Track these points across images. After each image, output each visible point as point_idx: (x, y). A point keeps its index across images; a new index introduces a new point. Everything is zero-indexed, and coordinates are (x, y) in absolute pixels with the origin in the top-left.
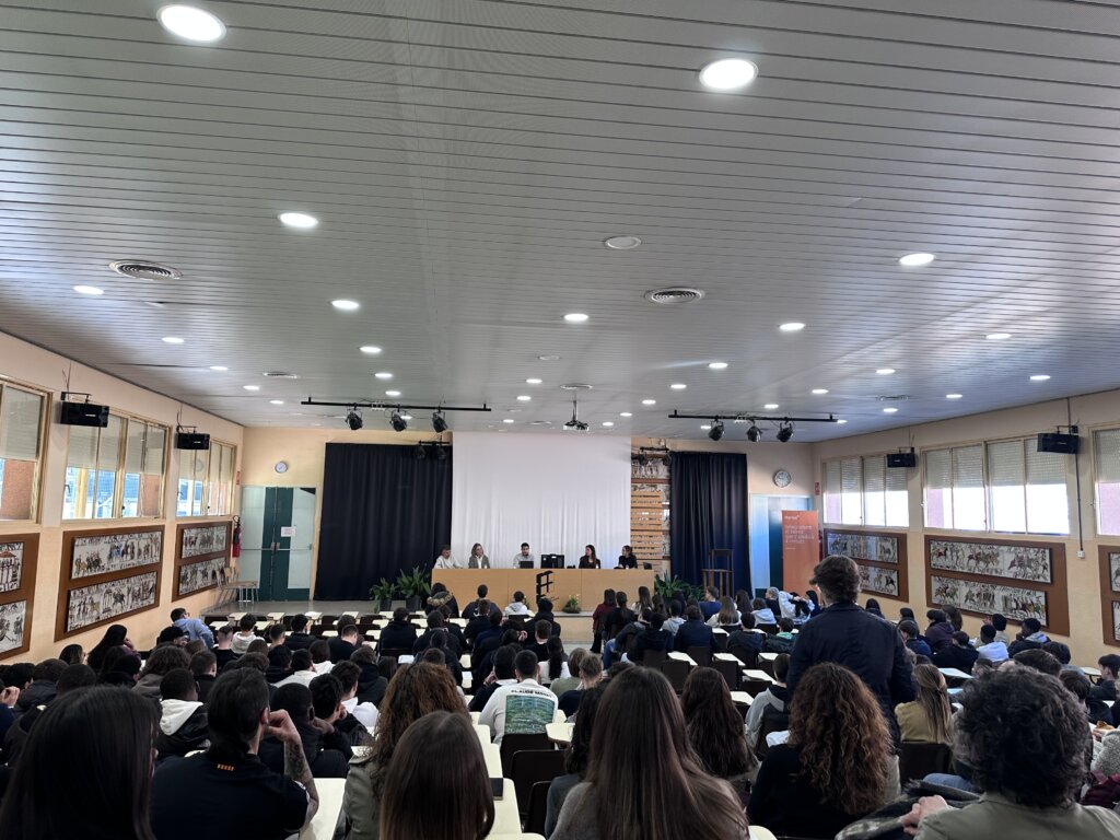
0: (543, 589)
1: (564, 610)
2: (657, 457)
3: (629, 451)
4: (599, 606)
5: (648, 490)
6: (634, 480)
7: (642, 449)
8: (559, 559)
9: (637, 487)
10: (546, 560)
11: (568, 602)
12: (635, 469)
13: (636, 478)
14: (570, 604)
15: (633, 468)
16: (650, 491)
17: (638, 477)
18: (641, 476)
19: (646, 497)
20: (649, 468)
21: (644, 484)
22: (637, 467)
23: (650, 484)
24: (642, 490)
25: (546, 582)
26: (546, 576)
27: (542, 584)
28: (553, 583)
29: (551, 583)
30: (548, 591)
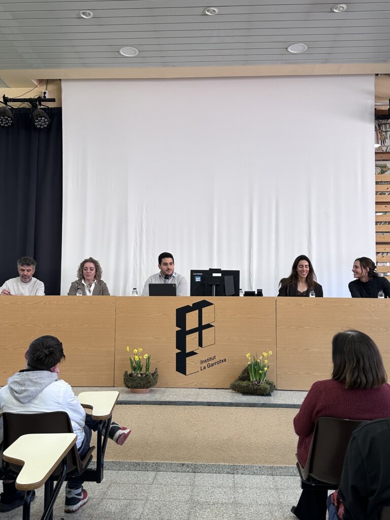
0: (191, 341)
1: (236, 388)
6: (379, 156)
8: (226, 278)
9: (385, 166)
10: (200, 280)
11: (245, 370)
12: (381, 136)
13: (385, 151)
14: (248, 373)
15: (377, 135)
17: (389, 150)
22: (386, 132)
25: (197, 326)
26: (197, 312)
27: (188, 329)
28: (213, 326)
29: (209, 326)
30: (200, 344)
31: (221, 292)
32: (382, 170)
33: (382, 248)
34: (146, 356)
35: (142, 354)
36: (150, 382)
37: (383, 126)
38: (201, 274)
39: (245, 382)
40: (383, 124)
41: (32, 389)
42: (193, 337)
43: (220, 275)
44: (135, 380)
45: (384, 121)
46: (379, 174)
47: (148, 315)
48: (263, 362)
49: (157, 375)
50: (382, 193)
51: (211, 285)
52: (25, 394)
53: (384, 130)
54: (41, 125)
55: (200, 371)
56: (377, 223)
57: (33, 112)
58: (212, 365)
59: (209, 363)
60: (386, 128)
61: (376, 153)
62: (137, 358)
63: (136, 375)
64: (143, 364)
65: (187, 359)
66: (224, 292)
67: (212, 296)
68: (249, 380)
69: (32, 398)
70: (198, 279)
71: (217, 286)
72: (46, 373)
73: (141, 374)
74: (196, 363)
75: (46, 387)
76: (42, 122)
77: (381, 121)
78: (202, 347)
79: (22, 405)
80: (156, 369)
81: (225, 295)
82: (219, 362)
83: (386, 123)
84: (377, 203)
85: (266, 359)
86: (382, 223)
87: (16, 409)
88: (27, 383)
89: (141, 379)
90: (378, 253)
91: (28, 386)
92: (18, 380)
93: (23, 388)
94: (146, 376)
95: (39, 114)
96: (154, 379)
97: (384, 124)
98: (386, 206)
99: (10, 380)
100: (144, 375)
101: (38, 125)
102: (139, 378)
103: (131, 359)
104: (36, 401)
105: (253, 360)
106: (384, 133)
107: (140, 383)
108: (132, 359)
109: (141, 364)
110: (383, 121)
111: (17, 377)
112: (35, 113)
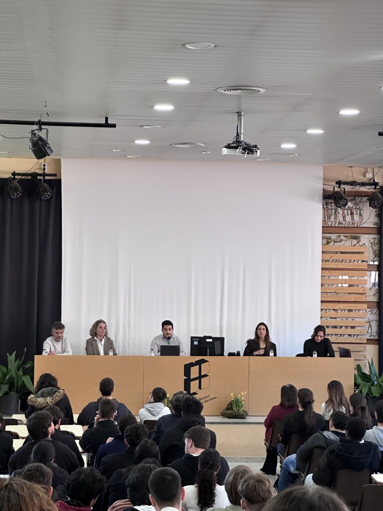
0: (194, 386)
1: (224, 415)
2: (361, 195)
3: (319, 186)
4: (274, 409)
5: (347, 244)
6: (326, 229)
7: (339, 183)
8: (216, 342)
9: (330, 238)
10: (197, 344)
11: (230, 404)
12: (328, 213)
13: (330, 226)
14: (232, 405)
15: (324, 212)
16: (350, 244)
17: (333, 225)
18: (337, 223)
19: (345, 253)
20: (350, 212)
21: (341, 235)
22: (331, 209)
23: (350, 235)
24: (339, 244)
25: (198, 376)
26: (198, 366)
27: (191, 378)
28: (208, 376)
29: (206, 376)
30: (200, 388)
32: (327, 241)
33: (326, 306)
37: (329, 204)
38: (198, 339)
39: (230, 411)
42: (195, 383)
43: (211, 340)
45: (330, 201)
46: (325, 245)
47: (165, 368)
48: (241, 398)
50: (327, 261)
51: (206, 348)
52: (156, 412)
54: (45, 198)
56: (322, 285)
58: (208, 401)
59: (206, 399)
60: (331, 206)
61: (323, 227)
66: (215, 353)
67: (207, 356)
71: (210, 348)
76: (47, 196)
77: (328, 200)
82: (212, 399)
83: (332, 203)
84: (323, 269)
85: (243, 396)
86: (327, 285)
90: (323, 309)
95: (46, 190)
98: (329, 272)
101: (43, 198)
105: (235, 397)
106: (330, 211)
111: (150, 405)
112: (42, 188)
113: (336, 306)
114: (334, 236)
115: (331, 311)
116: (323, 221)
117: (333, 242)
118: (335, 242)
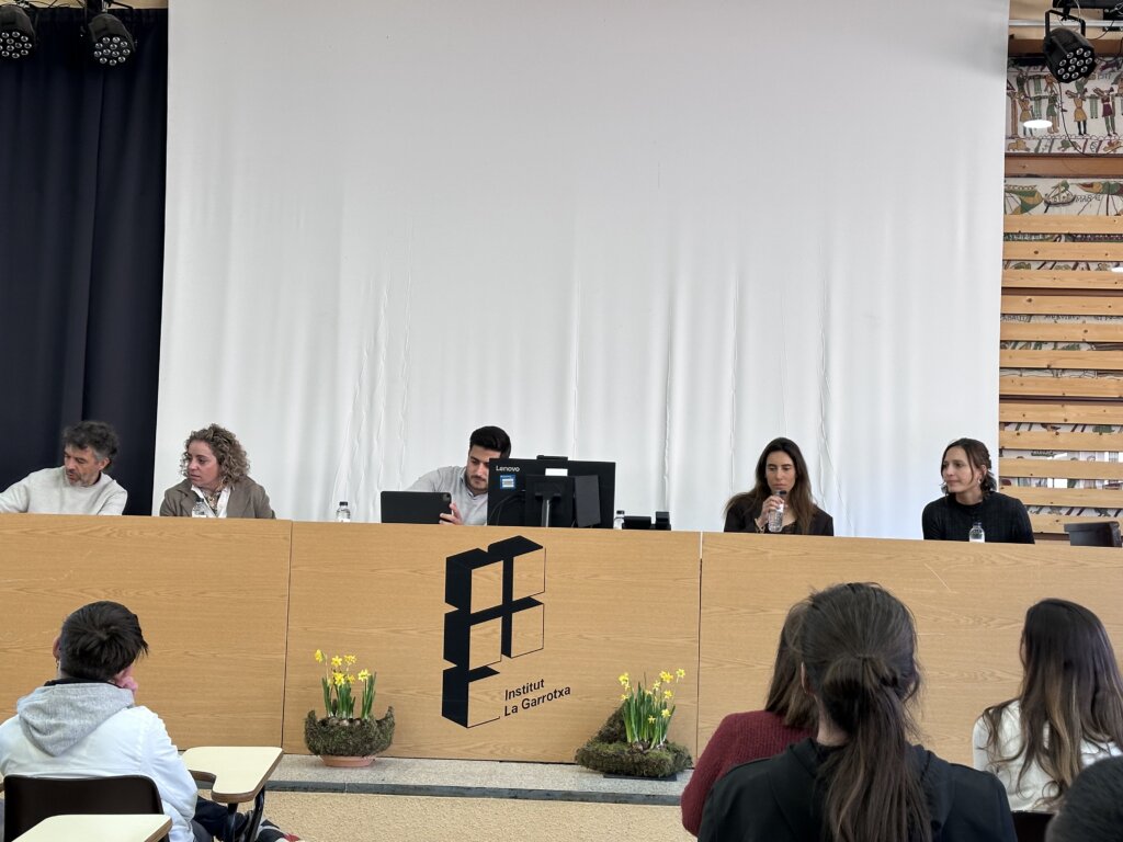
0: (483, 641)
1: (589, 760)
5: (1091, 211)
7: (1066, 5)
8: (579, 480)
9: (1032, 193)
10: (512, 486)
11: (615, 715)
12: (1024, 110)
13: (1032, 151)
14: (622, 723)
15: (1014, 106)
16: (1103, 212)
17: (1043, 150)
18: (1058, 144)
19: (1085, 238)
20: (1100, 106)
21: (1069, 181)
22: (1038, 99)
23: (1103, 181)
24: (1063, 209)
25: (498, 601)
26: (499, 565)
27: (474, 610)
28: (540, 603)
29: (529, 603)
30: (506, 649)
31: (565, 517)
32: (1023, 201)
33: (1017, 411)
34: (364, 675)
35: (355, 671)
36: (372, 739)
37: (1031, 82)
38: (517, 469)
39: (612, 747)
40: (1030, 78)
41: (74, 723)
42: (488, 630)
43: (563, 472)
44: (332, 735)
45: (1033, 71)
46: (1014, 213)
47: (373, 571)
48: (662, 695)
49: (393, 725)
50: (1023, 265)
51: (540, 500)
52: (57, 734)
53: (1033, 95)
54: (110, 57)
55: (504, 718)
56: (1004, 344)
57: (89, 21)
58: (536, 702)
59: (527, 696)
60: (1038, 89)
61: (1008, 156)
62: (340, 678)
63: (336, 722)
64: (357, 695)
65: (471, 685)
66: (574, 517)
67: (539, 526)
68: (625, 740)
69: (74, 742)
70: (508, 483)
71: (555, 502)
72: (104, 690)
73: (351, 721)
74: (493, 698)
75: (105, 720)
76: (114, 49)
77: (1025, 69)
78: (509, 656)
79: (50, 759)
80: (391, 708)
81: (576, 526)
82: (552, 696)
83: (1040, 77)
84: (1006, 290)
86: (1020, 345)
87: (37, 767)
88: (62, 709)
89: (349, 731)
90: (1007, 424)
91: (65, 716)
92: (41, 702)
93: (53, 721)
94: (362, 724)
95: (105, 29)
96: (382, 732)
97: (1033, 78)
98: (1030, 300)
99: (23, 703)
100: (358, 723)
101: (103, 56)
102: (344, 728)
103: (325, 683)
104: (83, 752)
105: (635, 691)
106: (1032, 103)
107: (345, 741)
108: (329, 682)
109: (352, 695)
110: (1032, 69)
111: (39, 696)
112: (94, 25)
113: (1055, 413)
114: (1045, 187)
115: (1037, 429)
116: (1007, 138)
117: (1042, 206)
118: (1049, 204)
